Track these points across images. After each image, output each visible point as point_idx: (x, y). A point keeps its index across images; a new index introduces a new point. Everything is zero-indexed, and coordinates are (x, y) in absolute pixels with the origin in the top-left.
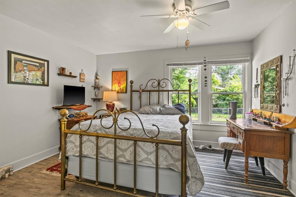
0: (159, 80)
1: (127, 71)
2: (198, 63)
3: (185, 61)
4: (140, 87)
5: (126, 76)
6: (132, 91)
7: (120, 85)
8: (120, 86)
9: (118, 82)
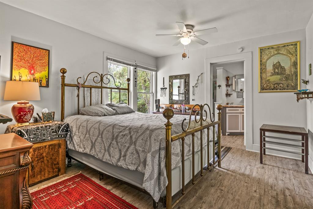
0: (102, 75)
1: (49, 51)
2: (132, 65)
3: (124, 60)
4: (77, 80)
5: (47, 58)
6: (64, 85)
7: (32, 72)
8: (33, 74)
9: (29, 66)
